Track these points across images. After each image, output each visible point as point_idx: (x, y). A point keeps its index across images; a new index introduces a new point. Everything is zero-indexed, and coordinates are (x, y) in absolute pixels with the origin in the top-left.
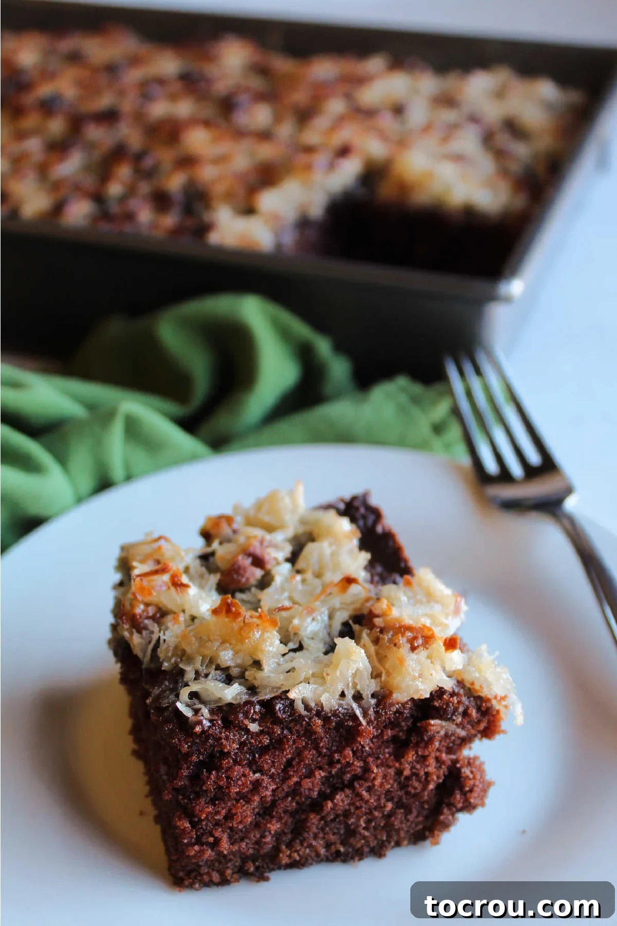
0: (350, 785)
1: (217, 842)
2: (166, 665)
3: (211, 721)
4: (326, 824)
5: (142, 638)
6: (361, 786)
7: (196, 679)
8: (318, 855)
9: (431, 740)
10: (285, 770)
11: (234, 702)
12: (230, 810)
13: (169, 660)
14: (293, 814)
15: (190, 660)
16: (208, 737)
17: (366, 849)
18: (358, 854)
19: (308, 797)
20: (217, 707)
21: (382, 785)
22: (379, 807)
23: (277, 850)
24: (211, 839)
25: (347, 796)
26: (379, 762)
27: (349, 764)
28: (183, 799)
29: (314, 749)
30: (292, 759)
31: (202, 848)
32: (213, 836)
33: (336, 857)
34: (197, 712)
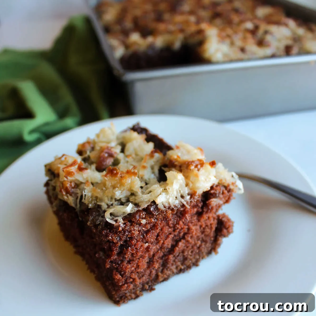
0: (184, 238)
1: (134, 280)
2: (90, 206)
3: (124, 224)
4: (176, 258)
5: (73, 197)
6: (188, 237)
7: (108, 208)
8: (173, 273)
9: (212, 208)
10: (157, 239)
11: (131, 212)
12: (137, 264)
13: (91, 203)
14: (161, 258)
15: (101, 200)
16: (125, 232)
17: (191, 265)
18: (189, 267)
19: (167, 248)
20: (124, 217)
21: (196, 234)
22: (195, 244)
23: (157, 276)
24: (131, 280)
25: (183, 243)
26: (193, 224)
27: (182, 229)
28: (116, 265)
29: (167, 225)
30: (159, 233)
31: (128, 285)
32: (131, 278)
33: (181, 271)
34: (116, 221)
